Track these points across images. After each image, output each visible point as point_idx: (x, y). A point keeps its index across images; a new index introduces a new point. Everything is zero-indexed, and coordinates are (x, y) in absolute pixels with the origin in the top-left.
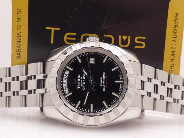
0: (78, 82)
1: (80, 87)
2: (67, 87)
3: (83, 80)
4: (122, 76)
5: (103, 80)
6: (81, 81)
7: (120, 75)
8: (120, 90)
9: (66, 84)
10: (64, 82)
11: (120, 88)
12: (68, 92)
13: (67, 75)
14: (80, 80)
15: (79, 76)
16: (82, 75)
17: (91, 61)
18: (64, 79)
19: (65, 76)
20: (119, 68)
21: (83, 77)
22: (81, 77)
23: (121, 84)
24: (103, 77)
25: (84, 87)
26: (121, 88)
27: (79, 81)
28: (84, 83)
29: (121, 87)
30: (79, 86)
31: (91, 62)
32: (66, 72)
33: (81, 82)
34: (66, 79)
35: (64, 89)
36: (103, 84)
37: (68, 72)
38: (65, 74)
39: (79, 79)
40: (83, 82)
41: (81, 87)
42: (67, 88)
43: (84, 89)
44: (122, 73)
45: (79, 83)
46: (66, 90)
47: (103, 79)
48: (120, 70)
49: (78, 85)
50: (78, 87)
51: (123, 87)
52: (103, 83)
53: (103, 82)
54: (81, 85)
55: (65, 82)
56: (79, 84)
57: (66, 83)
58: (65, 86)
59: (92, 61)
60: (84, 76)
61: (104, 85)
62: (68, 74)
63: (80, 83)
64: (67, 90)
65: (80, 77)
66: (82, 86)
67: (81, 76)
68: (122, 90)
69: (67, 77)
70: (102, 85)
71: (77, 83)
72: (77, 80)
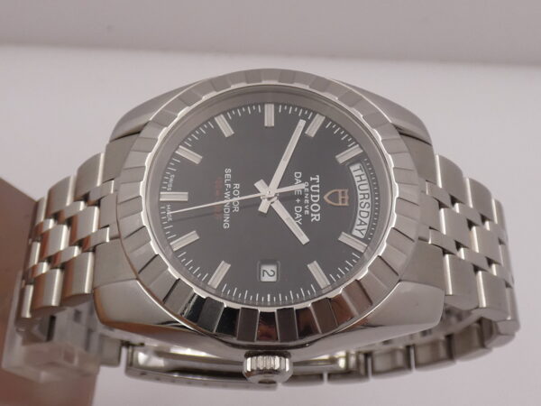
0: (318, 196)
1: (312, 179)
2: (357, 184)
3: (302, 204)
4: (161, 216)
6: (309, 199)
8: (172, 172)
9: (359, 192)
10: (369, 201)
11: (173, 176)
12: (352, 168)
13: (358, 222)
14: (311, 203)
15: (316, 217)
16: (306, 218)
17: (272, 273)
18: (369, 210)
19: (367, 220)
21: (302, 213)
22: (307, 212)
26: (169, 176)
27: (315, 199)
29: (167, 181)
30: (314, 182)
31: (274, 268)
32: (364, 232)
33: (309, 196)
34: (360, 209)
35: (364, 177)
36: (231, 190)
37: (355, 233)
38: (366, 227)
39: (315, 208)
41: (309, 181)
42: (357, 179)
43: (298, 175)
44: (163, 226)
45: (316, 193)
46: (360, 172)
47: (231, 206)
49: (318, 186)
50: (317, 179)
51: (163, 180)
52: (231, 194)
55: (365, 201)
56: (314, 188)
57: (360, 197)
58: (363, 187)
59: (269, 274)
60: (299, 216)
61: (229, 185)
62: (356, 227)
63: (310, 193)
64: (354, 174)
65: (311, 212)
67: (309, 217)
68: (167, 170)
69: (358, 216)
70: (233, 186)
71: (322, 194)
72: (322, 202)
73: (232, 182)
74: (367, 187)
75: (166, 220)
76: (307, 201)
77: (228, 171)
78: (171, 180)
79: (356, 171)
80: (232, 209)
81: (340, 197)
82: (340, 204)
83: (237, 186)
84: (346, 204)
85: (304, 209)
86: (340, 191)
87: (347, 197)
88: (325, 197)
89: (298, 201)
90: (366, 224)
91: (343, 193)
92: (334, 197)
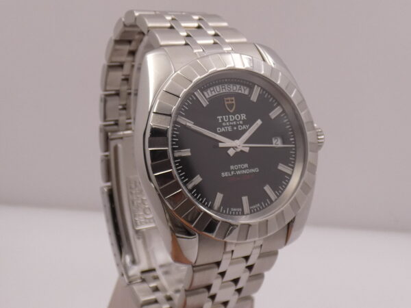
1: (220, 121)
2: (217, 93)
3: (237, 125)
4: (257, 211)
5: (242, 169)
6: (233, 121)
7: (259, 205)
8: (230, 210)
9: (221, 92)
10: (226, 85)
11: (232, 209)
12: (207, 97)
13: (240, 92)
14: (235, 120)
15: (243, 117)
16: (245, 122)
17: (276, 140)
18: (231, 85)
19: (238, 86)
20: (272, 202)
21: (242, 125)
22: (241, 122)
23: (241, 210)
24: (249, 168)
25: (223, 129)
26: (232, 212)
27: (232, 118)
28: (230, 129)
29: (235, 212)
30: (222, 119)
32: (245, 88)
33: (231, 122)
34: (232, 91)
35: (212, 89)
36: (235, 171)
37: (247, 93)
38: (242, 87)
39: (238, 117)
40: (233, 126)
42: (214, 94)
44: (263, 208)
45: (229, 117)
46: (209, 91)
47: (244, 169)
48: (269, 205)
49: (224, 117)
50: (220, 117)
51: (235, 215)
53: (239, 170)
54: (226, 122)
55: (226, 88)
56: (226, 119)
57: (224, 90)
58: (219, 89)
59: (277, 142)
60: (244, 127)
61: (232, 173)
62: (243, 92)
63: (229, 121)
64: (211, 95)
65: (241, 120)
66: (224, 126)
67: (243, 121)
68: (229, 214)
69: (237, 91)
70: (233, 170)
71: (229, 113)
72: (234, 114)
73: (230, 171)
74: (218, 87)
75: (259, 207)
76: (235, 123)
77: (223, 175)
78: (235, 210)
79: (210, 93)
80: (246, 168)
81: (230, 102)
82: (234, 102)
83: (232, 167)
84: (233, 98)
85: (240, 124)
86: (226, 103)
87: (229, 99)
88: (231, 111)
89: (235, 128)
90: (240, 87)
91: (228, 101)
92: (231, 106)
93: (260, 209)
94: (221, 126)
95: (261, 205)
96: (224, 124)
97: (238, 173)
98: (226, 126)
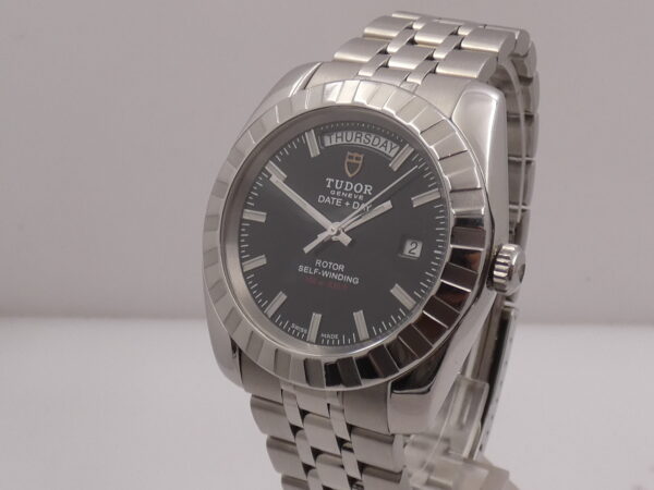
0: (347, 183)
1: (329, 186)
2: (345, 142)
3: (351, 201)
4: (330, 345)
5: (333, 271)
6: (348, 192)
7: (336, 336)
8: (289, 325)
9: (353, 142)
10: (364, 134)
11: (293, 325)
12: (328, 144)
13: (382, 149)
14: (352, 191)
15: (368, 189)
17: (414, 246)
18: (373, 136)
19: (383, 140)
20: (359, 341)
22: (361, 197)
23: (304, 331)
24: (344, 274)
25: (328, 200)
26: (292, 329)
27: (349, 186)
28: (338, 202)
29: (296, 332)
30: (333, 184)
31: (409, 242)
32: (394, 145)
33: (345, 192)
34: (370, 145)
35: (339, 134)
36: (321, 269)
37: (392, 154)
38: (389, 142)
39: (358, 188)
40: (345, 200)
41: (330, 190)
42: (339, 141)
43: (322, 198)
44: (341, 344)
45: (344, 184)
46: (334, 137)
47: (337, 272)
48: (352, 343)
49: (337, 181)
50: (330, 180)
51: (295, 336)
52: (325, 270)
53: (327, 269)
54: (336, 190)
55: (363, 138)
56: (339, 186)
57: (358, 141)
58: (350, 138)
59: (413, 250)
61: (316, 270)
62: (387, 152)
63: (342, 190)
64: (334, 143)
65: (361, 193)
66: (331, 196)
67: (365, 196)
68: (286, 330)
69: (377, 148)
70: (318, 267)
71: (346, 178)
72: (354, 180)
73: (313, 267)
74: (349, 134)
75: (336, 341)
76: (350, 195)
77: (301, 268)
78: (297, 328)
79: (331, 141)
80: (340, 272)
81: (354, 161)
82: (361, 162)
83: (318, 262)
84: (362, 156)
85: (357, 200)
86: (347, 160)
87: (356, 155)
88: (350, 175)
89: (347, 204)
90: (386, 142)
91: (351, 157)
92: (352, 167)
93: (336, 344)
94: (327, 194)
95: (341, 338)
96: (332, 192)
97: (325, 274)
98: (335, 196)
